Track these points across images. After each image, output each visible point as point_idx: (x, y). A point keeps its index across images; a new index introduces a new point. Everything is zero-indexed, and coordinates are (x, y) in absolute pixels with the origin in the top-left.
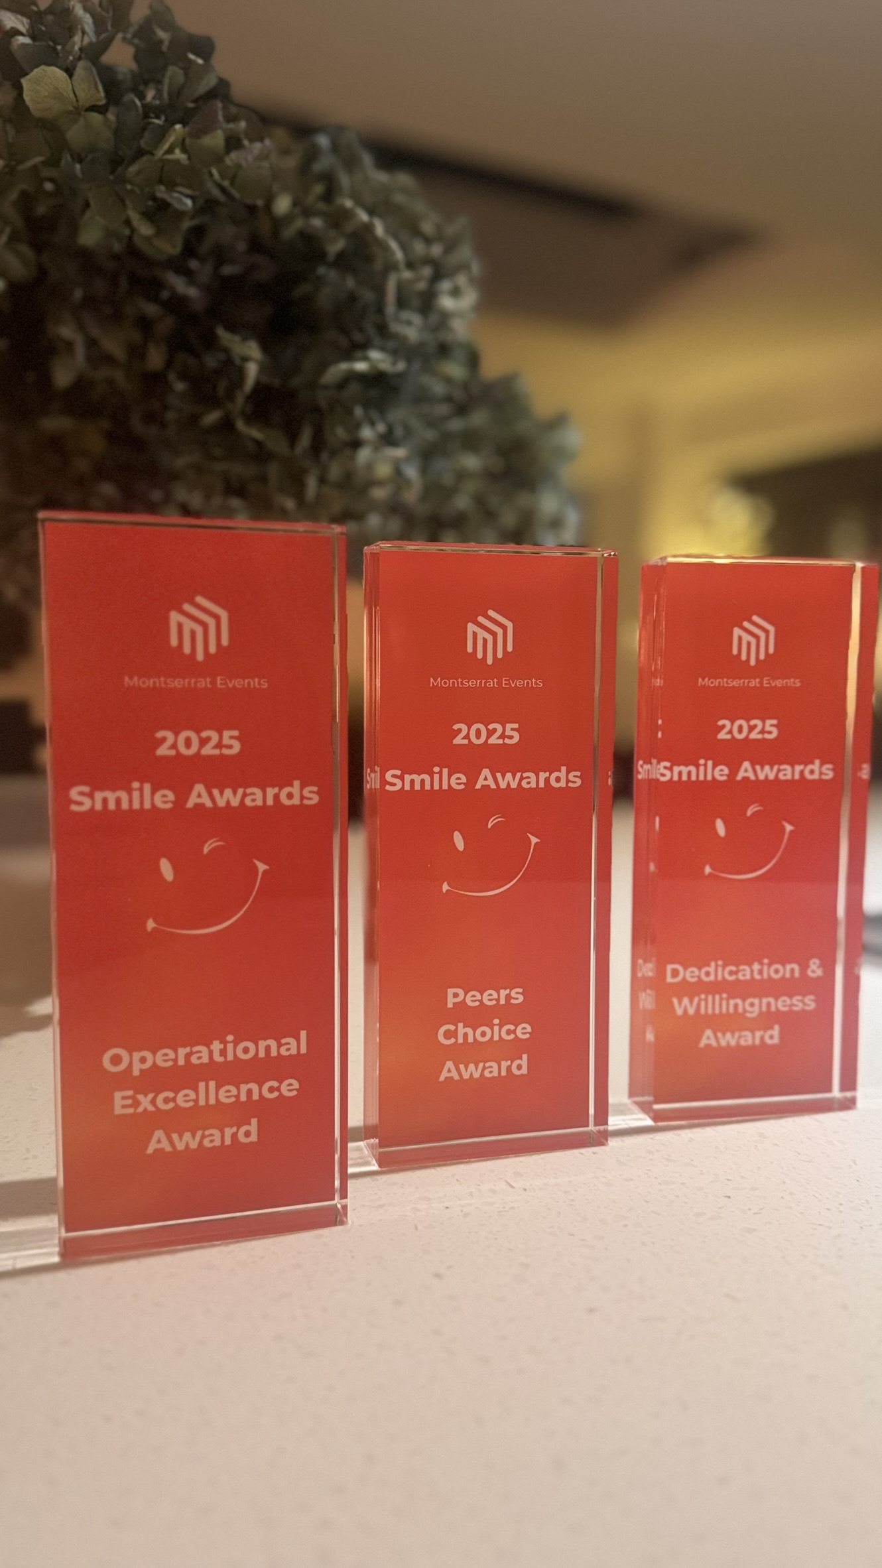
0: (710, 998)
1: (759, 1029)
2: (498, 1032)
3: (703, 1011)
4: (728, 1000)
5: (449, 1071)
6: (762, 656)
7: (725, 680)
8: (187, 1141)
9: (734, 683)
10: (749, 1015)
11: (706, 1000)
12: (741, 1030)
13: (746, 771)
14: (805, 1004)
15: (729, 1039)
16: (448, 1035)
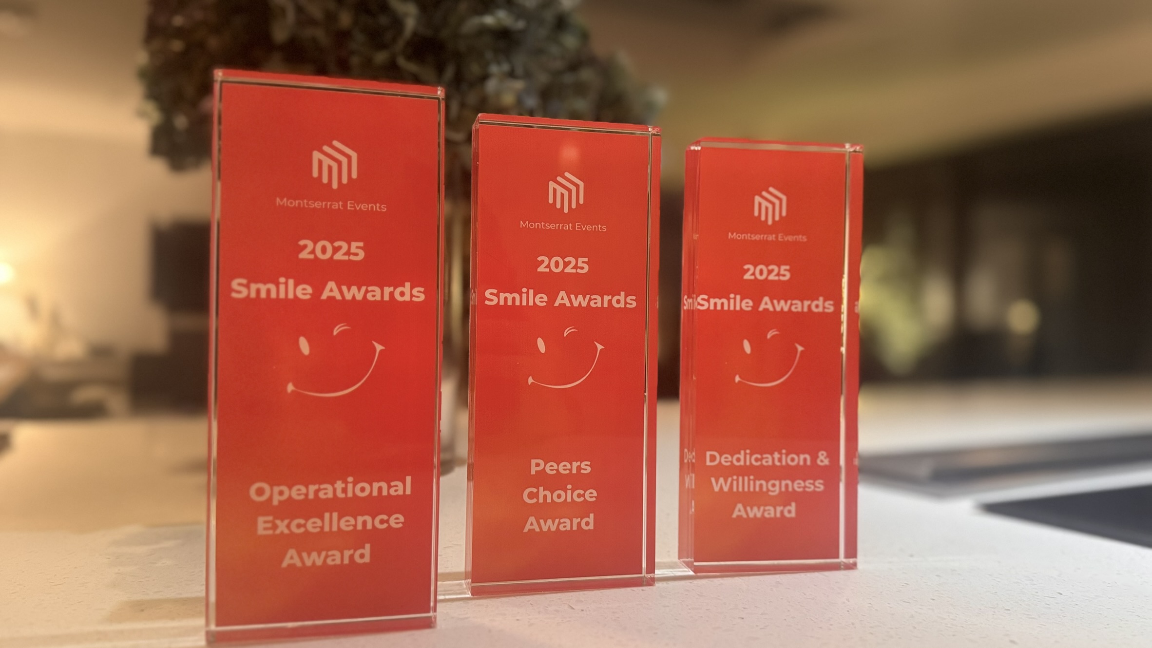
0: (741, 478)
1: (780, 506)
2: (571, 495)
3: (735, 489)
4: (754, 481)
5: (531, 524)
6: (777, 218)
7: (749, 235)
8: (314, 559)
9: (756, 237)
10: (771, 493)
11: (737, 480)
12: (766, 505)
13: (766, 304)
14: (815, 487)
15: (755, 512)
16: (531, 495)
